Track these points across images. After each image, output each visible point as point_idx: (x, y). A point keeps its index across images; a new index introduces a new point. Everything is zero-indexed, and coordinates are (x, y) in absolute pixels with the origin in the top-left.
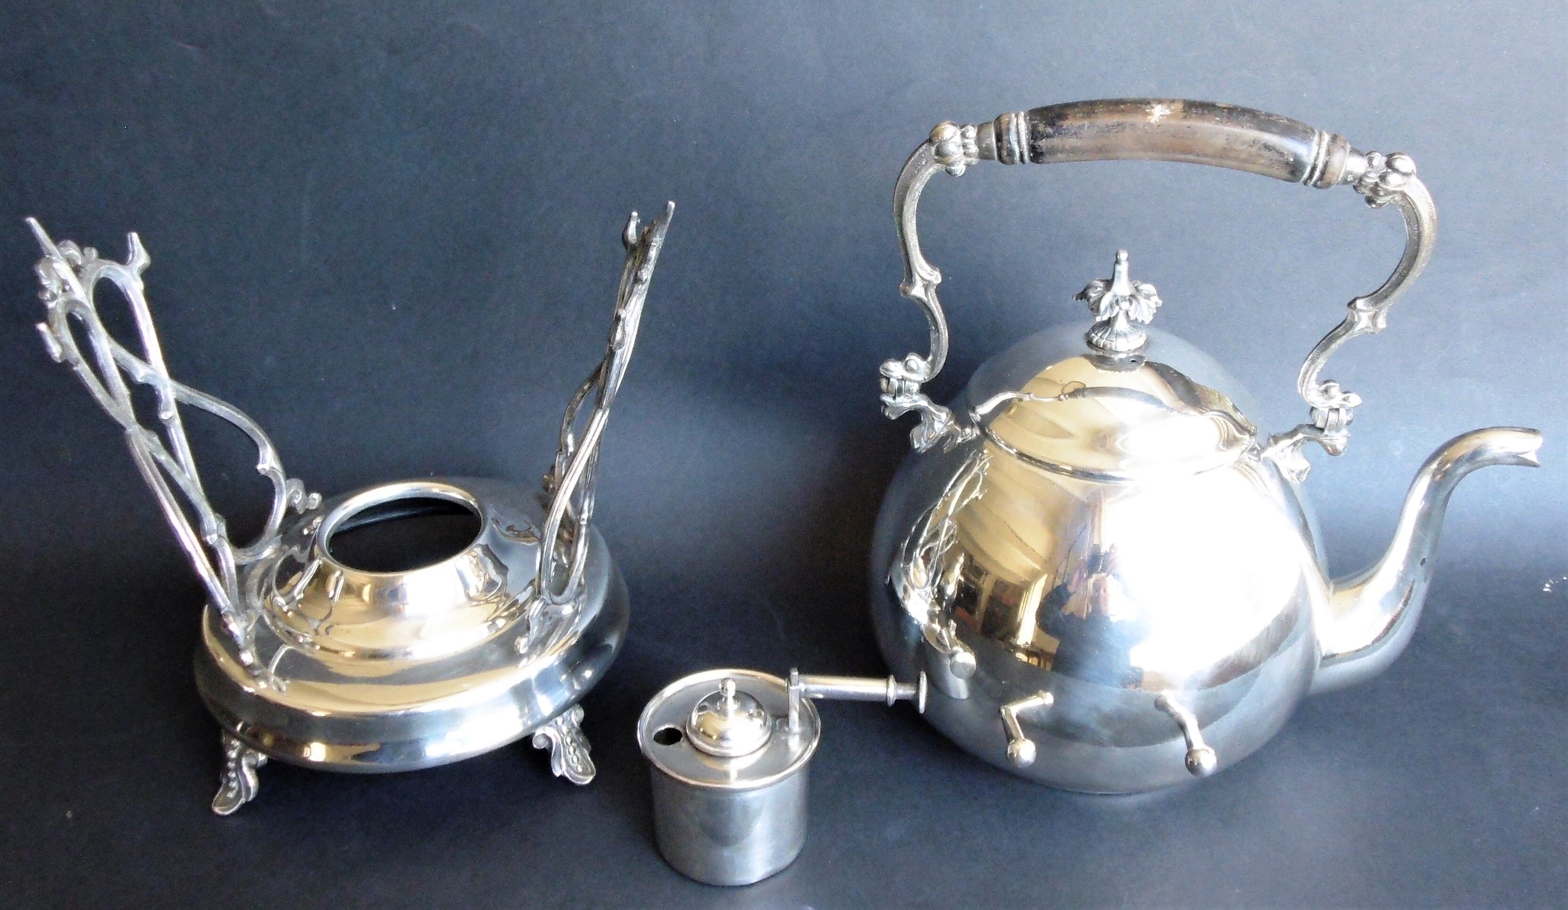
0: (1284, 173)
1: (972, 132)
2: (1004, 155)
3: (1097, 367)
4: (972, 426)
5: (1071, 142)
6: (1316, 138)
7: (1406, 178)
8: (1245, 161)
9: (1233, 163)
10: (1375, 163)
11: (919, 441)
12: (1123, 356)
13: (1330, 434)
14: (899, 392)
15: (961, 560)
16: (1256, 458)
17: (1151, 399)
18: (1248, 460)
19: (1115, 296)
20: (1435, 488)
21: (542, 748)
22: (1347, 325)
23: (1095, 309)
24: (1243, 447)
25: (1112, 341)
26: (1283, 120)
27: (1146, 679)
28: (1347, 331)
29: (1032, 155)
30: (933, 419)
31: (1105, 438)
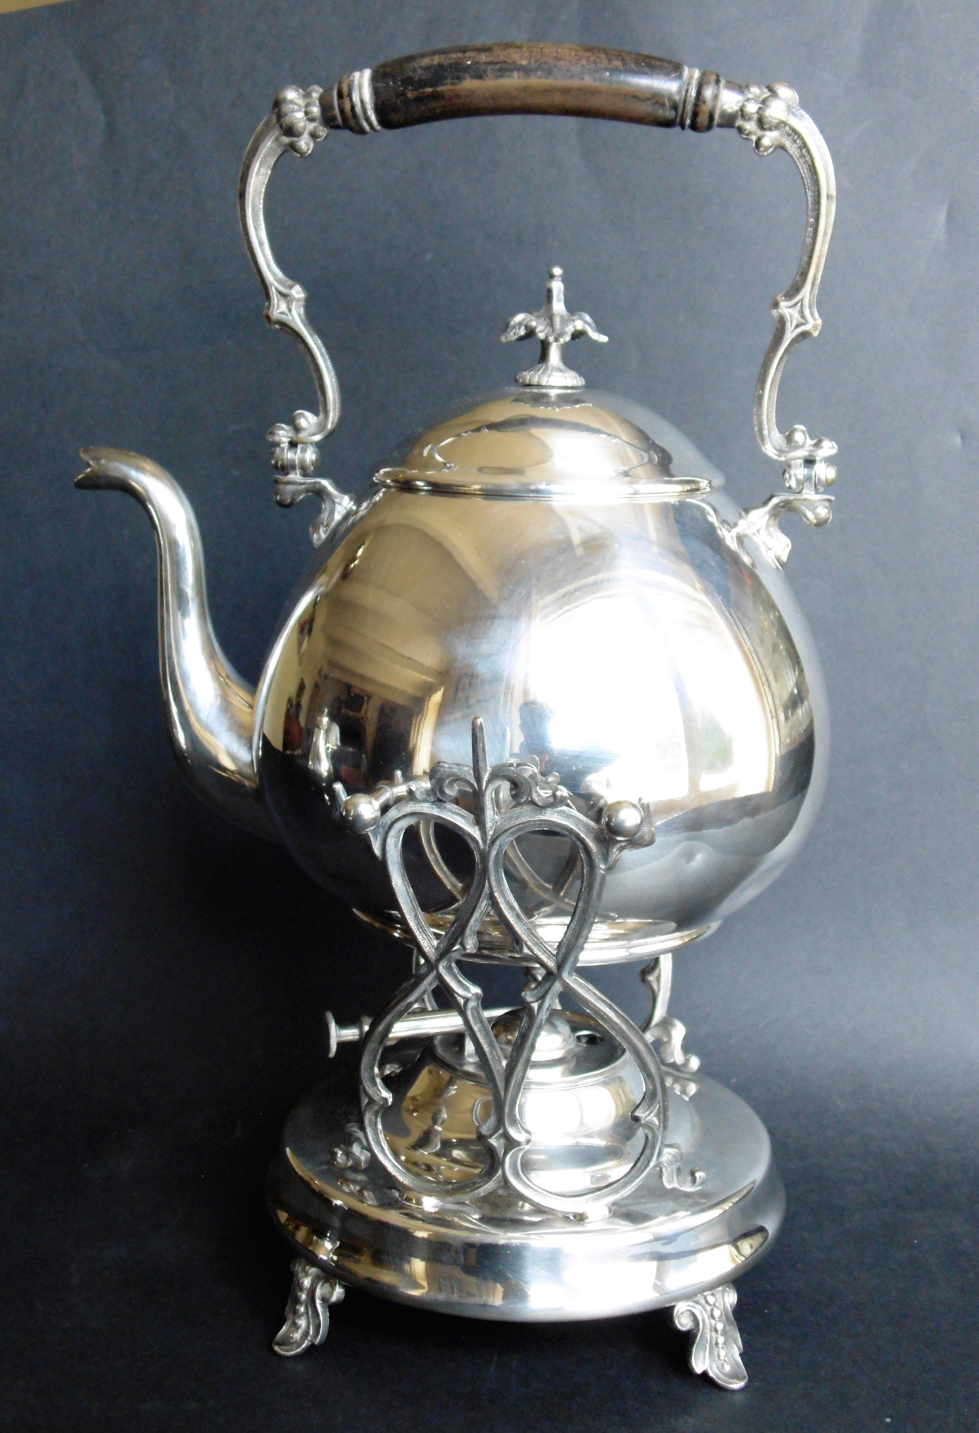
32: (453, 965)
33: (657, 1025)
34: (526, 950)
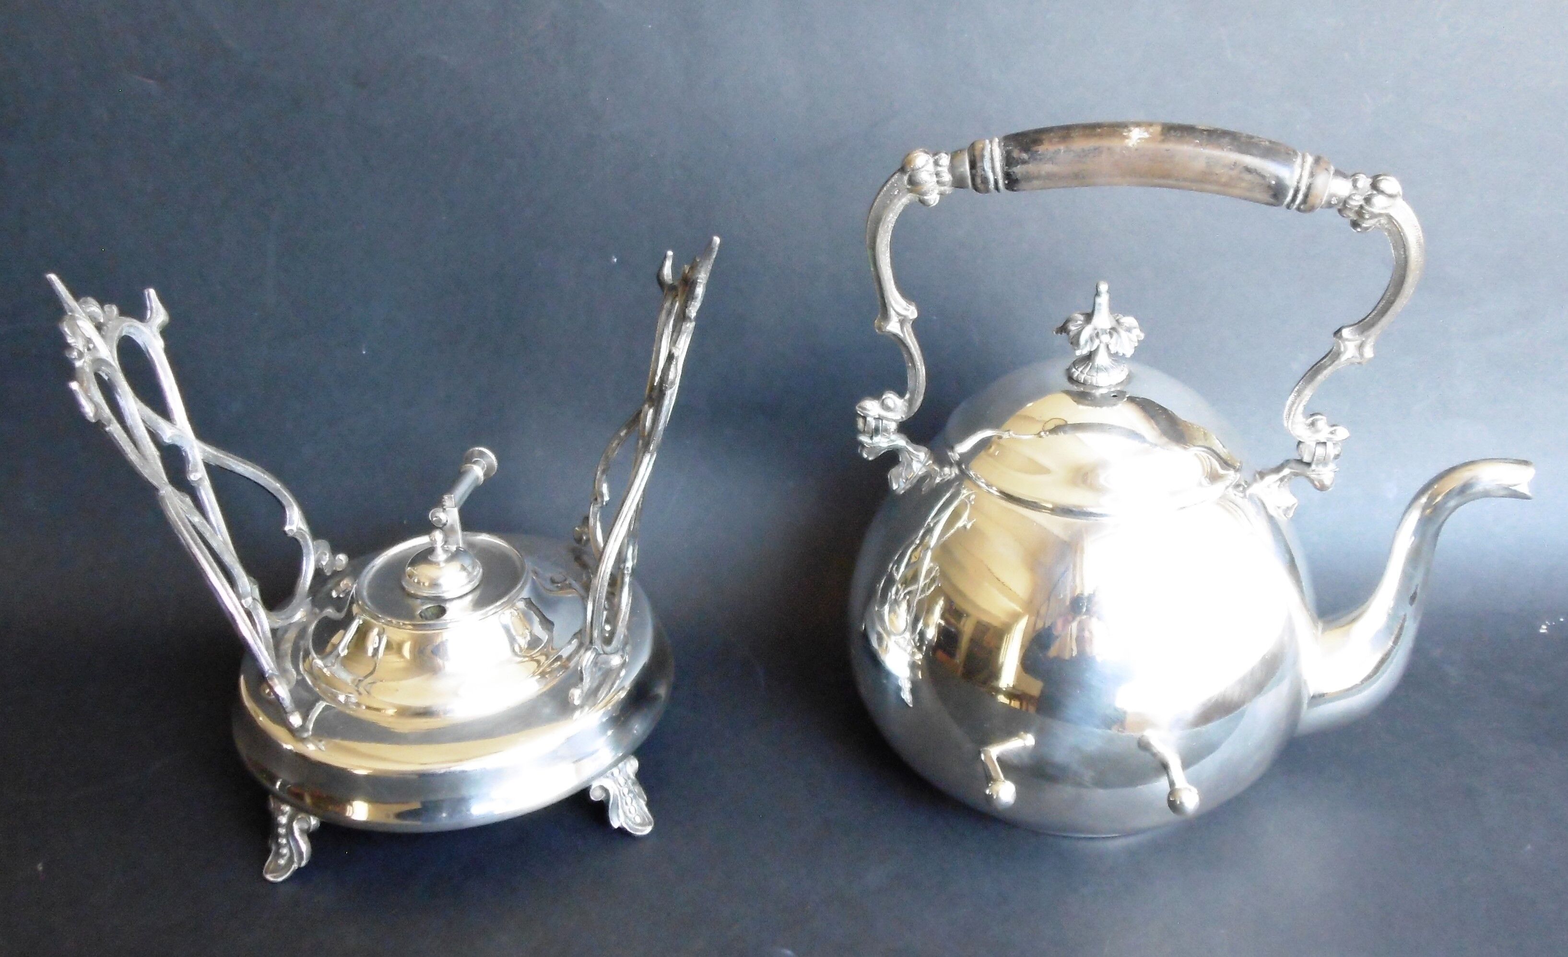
0: (1266, 197)
1: (945, 159)
2: (979, 183)
3: (1078, 403)
4: (951, 465)
5: (1047, 168)
6: (1299, 161)
7: (1391, 201)
8: (1225, 185)
9: (1215, 188)
10: (1360, 184)
11: (898, 482)
12: (1104, 391)
13: (1317, 469)
14: (876, 431)
15: (941, 603)
16: (1242, 495)
17: (1134, 435)
18: (1233, 497)
19: (1095, 329)
20: (1425, 522)
21: (600, 800)
22: (1333, 355)
23: (1075, 342)
24: (1228, 483)
25: (1093, 376)
26: (1265, 142)
27: (1129, 719)
28: (1333, 362)
29: (1006, 182)
30: (912, 459)
31: (1086, 474)
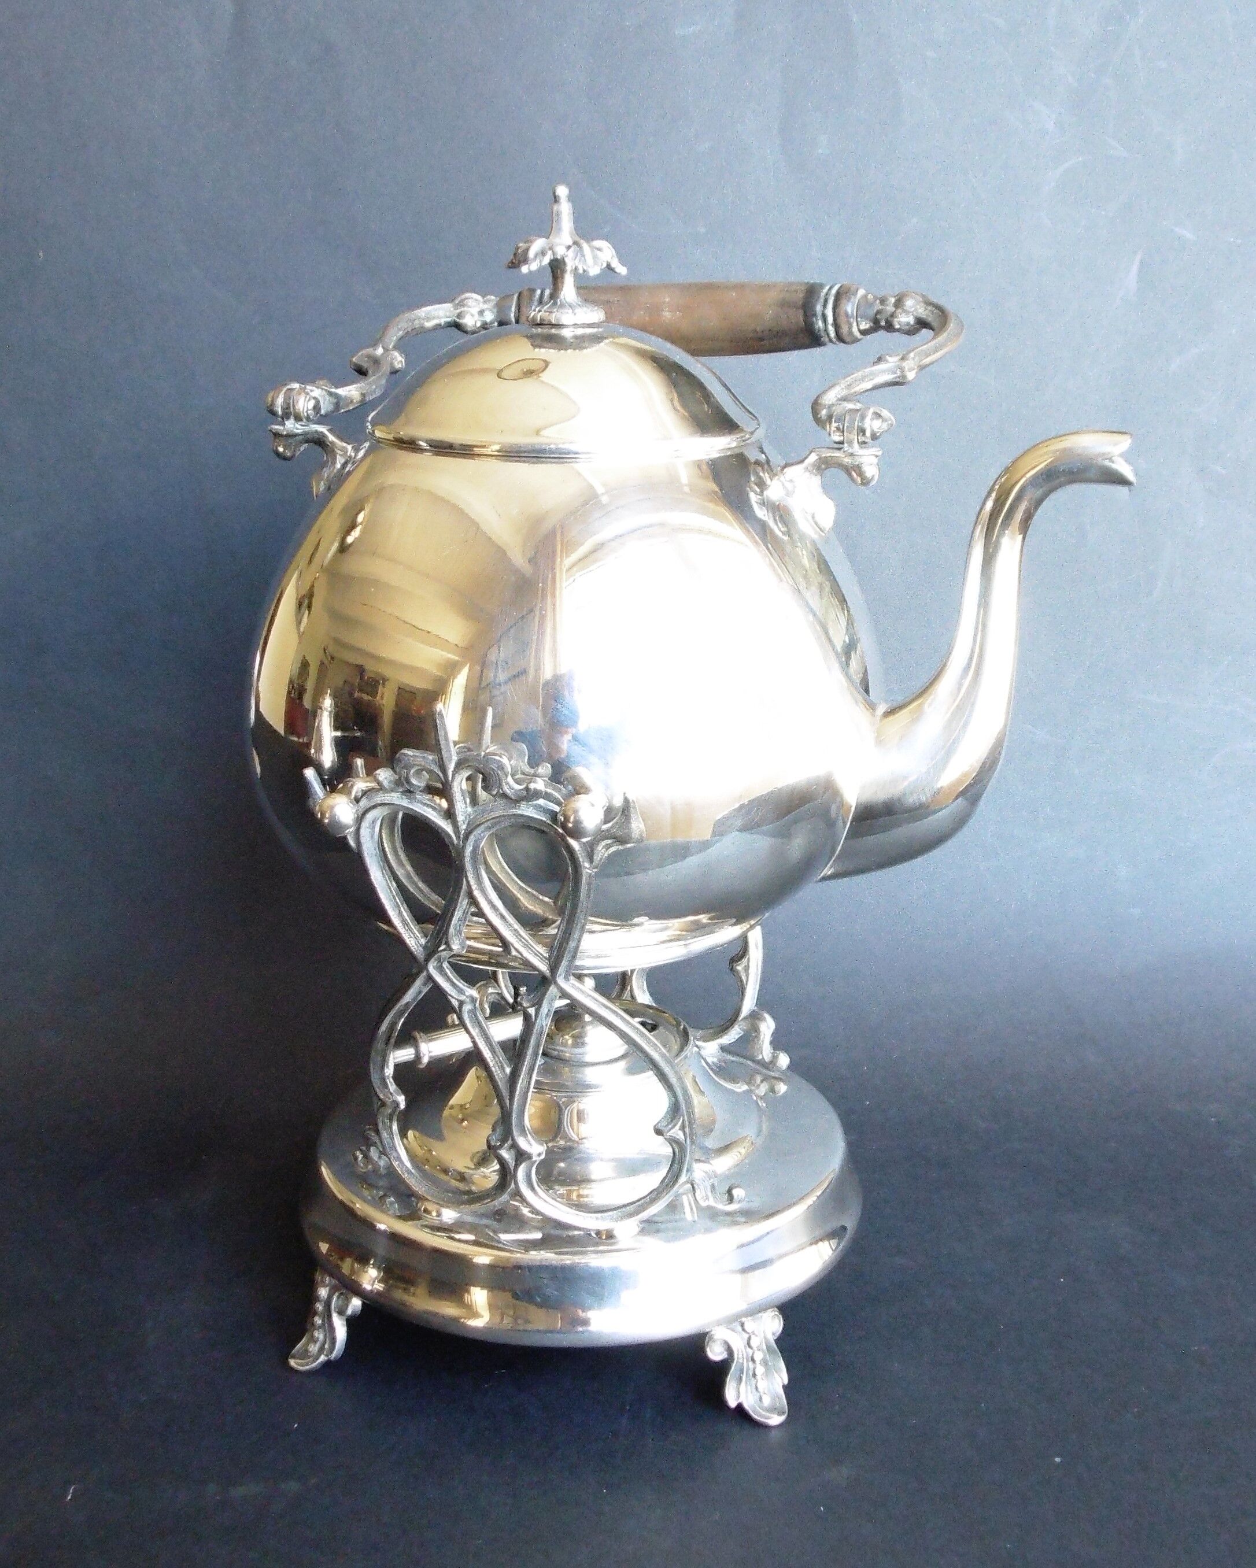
13: (852, 451)
30: (336, 453)
32: (445, 965)
33: (745, 1018)
34: (514, 953)
